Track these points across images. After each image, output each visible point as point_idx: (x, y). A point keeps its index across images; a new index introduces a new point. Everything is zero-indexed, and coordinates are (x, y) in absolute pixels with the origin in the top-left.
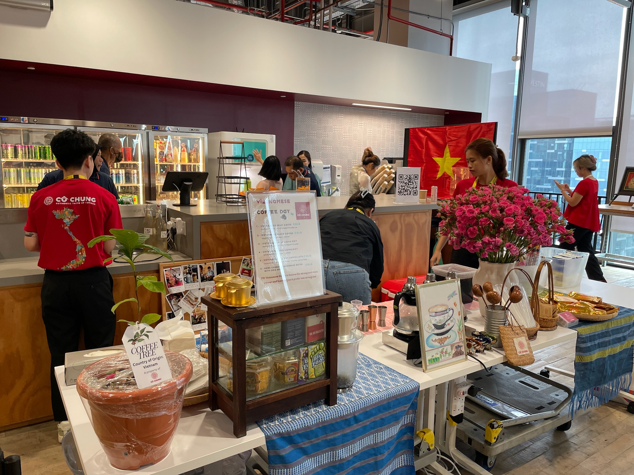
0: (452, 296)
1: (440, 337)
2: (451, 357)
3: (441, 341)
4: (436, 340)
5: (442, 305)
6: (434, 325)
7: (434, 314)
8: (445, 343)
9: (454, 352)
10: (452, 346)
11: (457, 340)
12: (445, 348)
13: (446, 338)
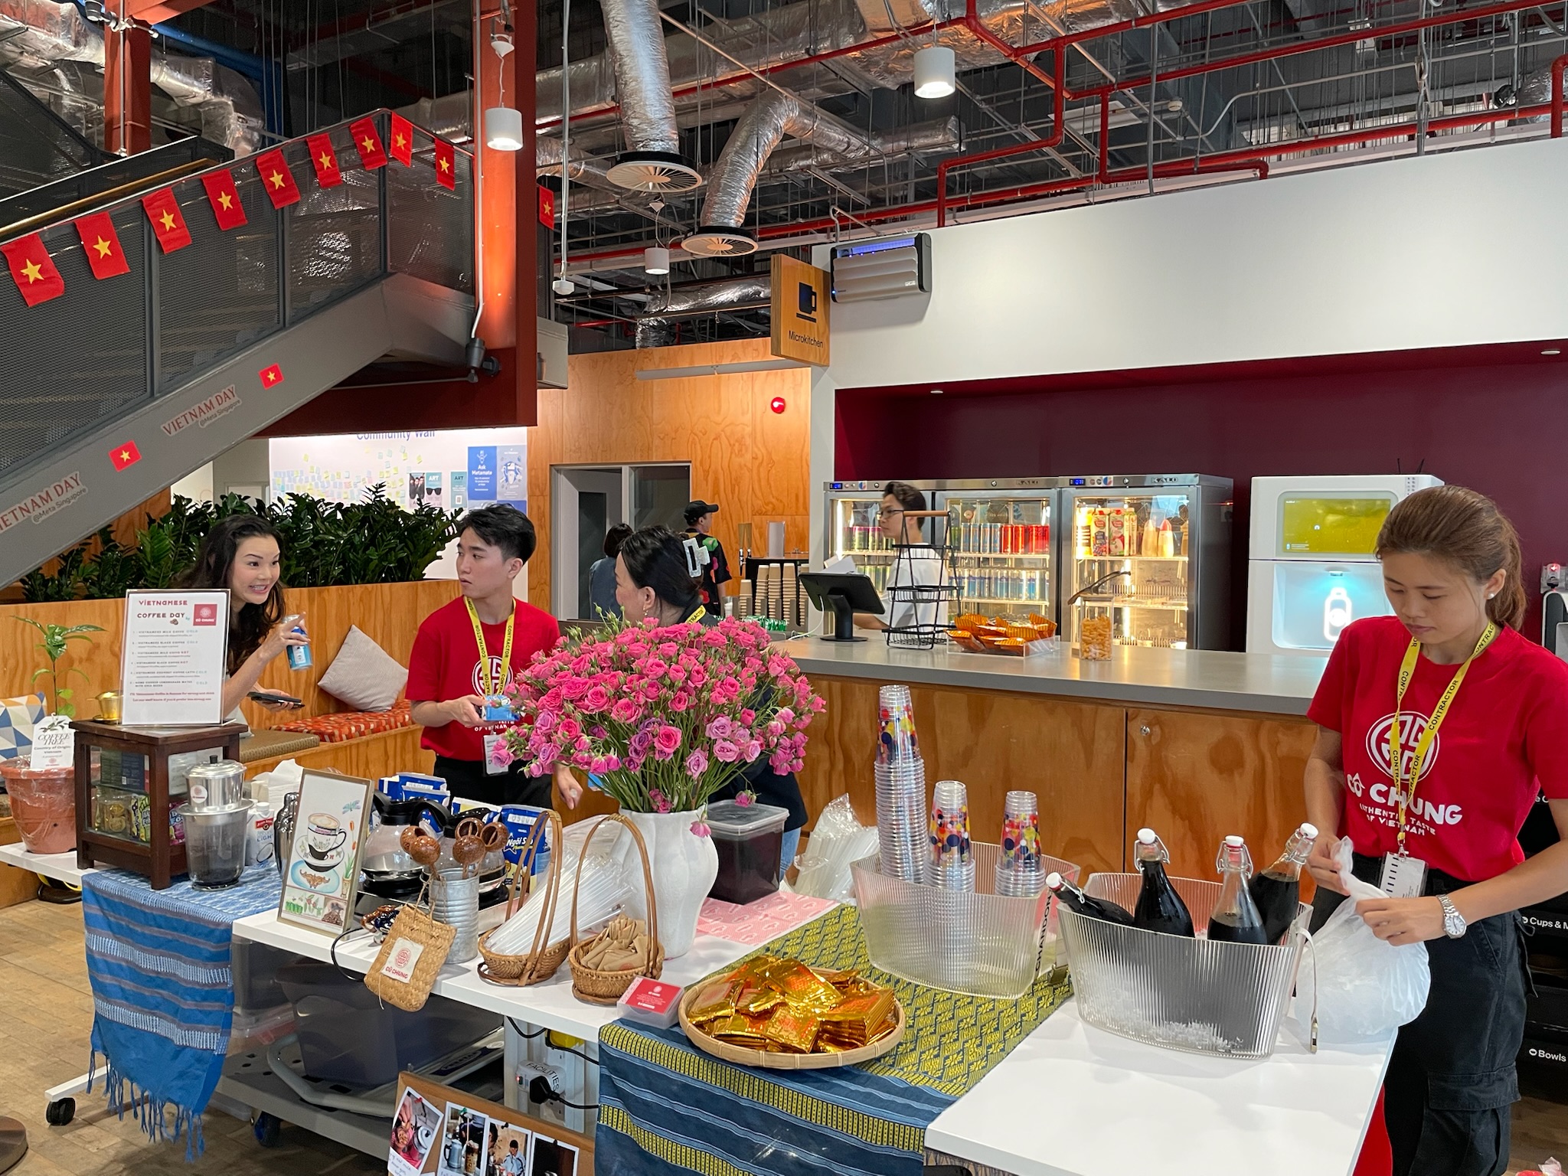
0: (349, 808)
1: (313, 872)
2: (321, 917)
3: (314, 881)
4: (305, 875)
5: (331, 818)
6: (310, 846)
7: (314, 828)
8: (318, 888)
9: (327, 911)
10: (327, 899)
11: (338, 894)
12: (316, 896)
13: (322, 879)
